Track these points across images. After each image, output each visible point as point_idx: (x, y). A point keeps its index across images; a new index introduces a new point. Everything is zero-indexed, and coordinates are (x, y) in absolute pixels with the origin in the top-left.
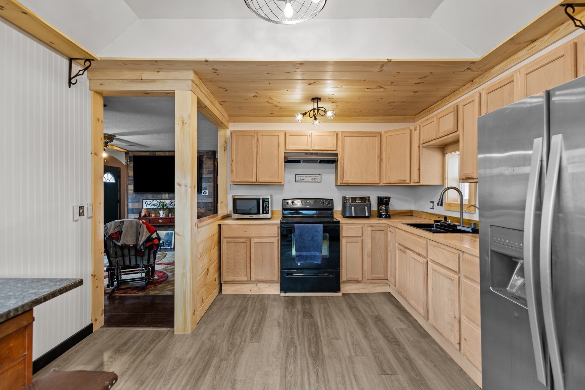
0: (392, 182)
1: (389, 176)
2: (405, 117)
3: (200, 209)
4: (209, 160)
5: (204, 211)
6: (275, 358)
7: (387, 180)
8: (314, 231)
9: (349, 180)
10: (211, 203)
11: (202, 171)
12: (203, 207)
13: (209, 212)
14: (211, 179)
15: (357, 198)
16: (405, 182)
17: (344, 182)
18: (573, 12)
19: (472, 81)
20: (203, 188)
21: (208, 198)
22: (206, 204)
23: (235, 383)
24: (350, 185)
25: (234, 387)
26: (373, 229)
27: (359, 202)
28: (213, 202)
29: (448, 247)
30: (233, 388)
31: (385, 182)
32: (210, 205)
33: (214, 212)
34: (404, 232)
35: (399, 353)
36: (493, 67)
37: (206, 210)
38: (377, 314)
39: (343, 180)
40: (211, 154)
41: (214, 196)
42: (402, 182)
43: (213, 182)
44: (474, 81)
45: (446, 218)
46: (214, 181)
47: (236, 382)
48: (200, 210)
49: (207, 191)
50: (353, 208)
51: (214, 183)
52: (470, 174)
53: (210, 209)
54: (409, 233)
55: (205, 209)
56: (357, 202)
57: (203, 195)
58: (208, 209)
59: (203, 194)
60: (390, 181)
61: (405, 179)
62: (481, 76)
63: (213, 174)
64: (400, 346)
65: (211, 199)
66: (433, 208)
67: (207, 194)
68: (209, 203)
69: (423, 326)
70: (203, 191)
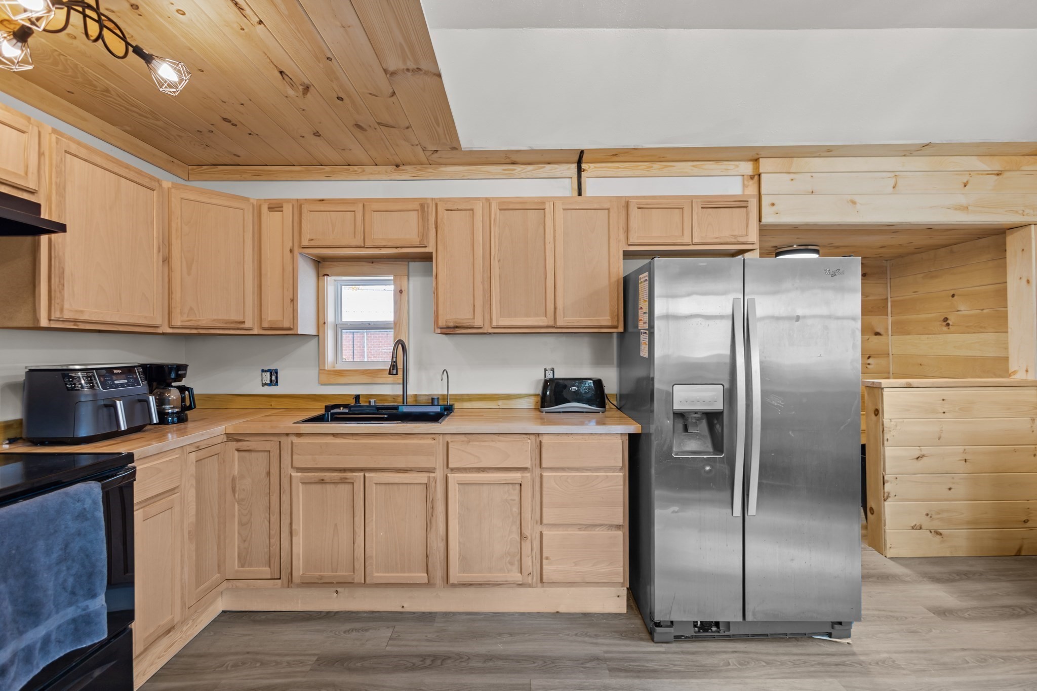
0: (203, 323)
1: (191, 309)
7: (185, 318)
9: (82, 312)
15: (115, 371)
16: (242, 326)
17: (67, 315)
19: (397, 166)
24: (82, 326)
26: (201, 454)
27: (122, 385)
29: (500, 435)
31: (179, 324)
34: (332, 437)
35: (470, 665)
39: (62, 310)
42: (232, 325)
44: (402, 167)
45: (357, 397)
50: (119, 404)
54: (355, 437)
56: (117, 386)
60: (198, 321)
61: (241, 319)
62: (419, 167)
66: (274, 383)
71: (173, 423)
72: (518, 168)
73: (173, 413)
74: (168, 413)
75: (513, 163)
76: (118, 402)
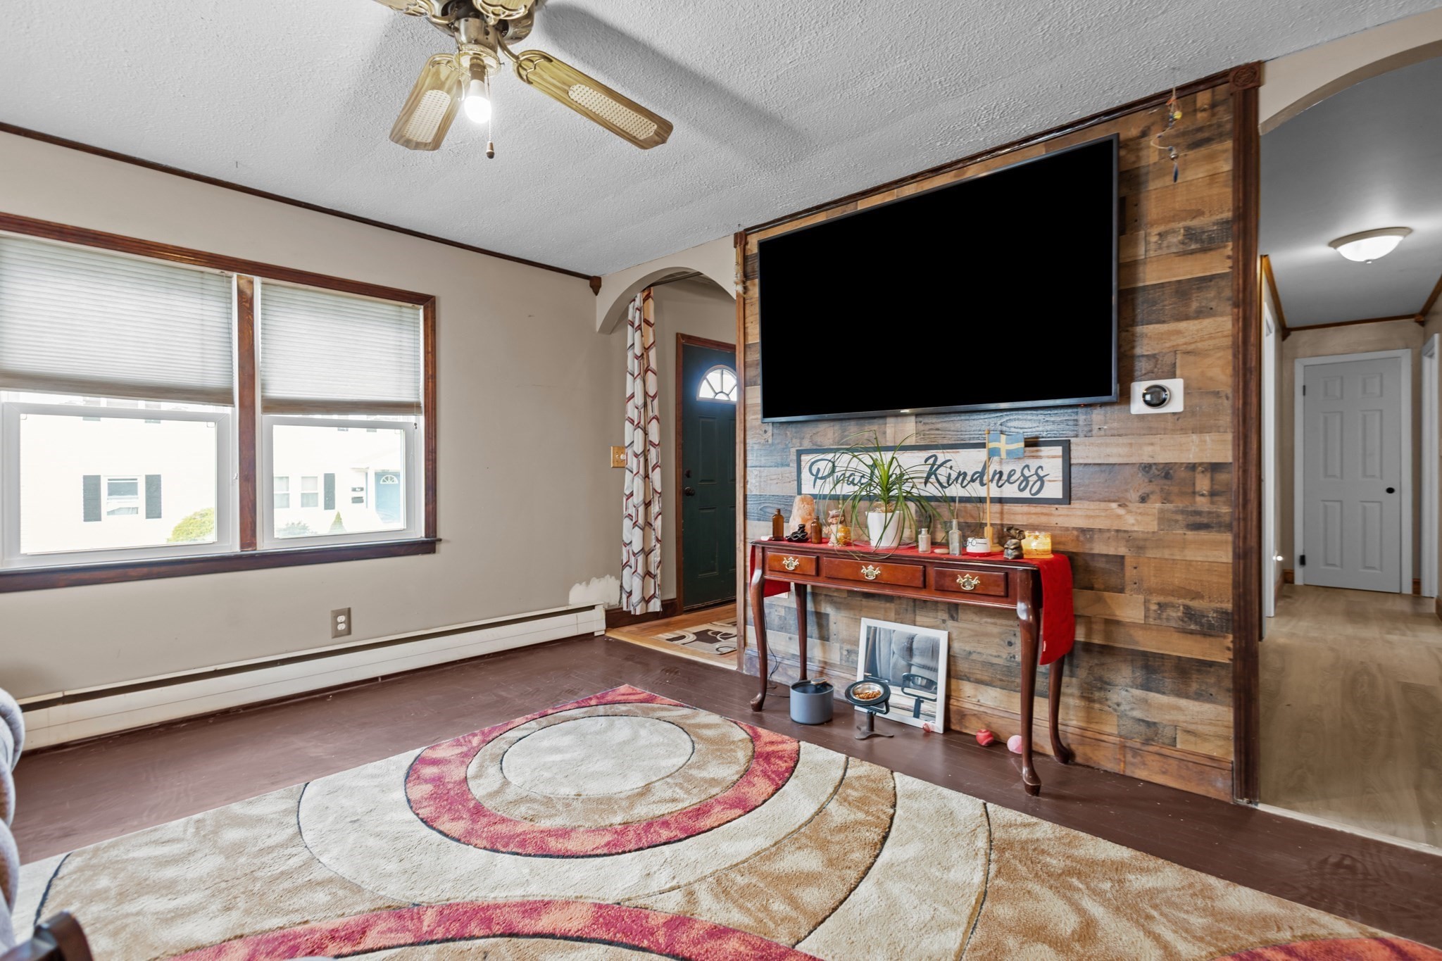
3: (1121, 511)
4: (1192, 154)
5: (1154, 526)
10: (1214, 468)
11: (1134, 243)
12: (1143, 499)
13: (1191, 535)
14: (1212, 294)
20: (1141, 366)
21: (1184, 431)
22: (1167, 476)
28: (1230, 460)
32: (1203, 483)
33: (1236, 536)
37: (1163, 519)
40: (1213, 106)
41: (1235, 412)
43: (1228, 309)
46: (1236, 305)
48: (1119, 517)
49: (1175, 386)
51: (1236, 321)
53: (1198, 513)
55: (1161, 511)
57: (1141, 417)
58: (1182, 512)
59: (1138, 406)
63: (1229, 250)
65: (1207, 437)
67: (1176, 404)
68: (1192, 467)
70: (1139, 388)
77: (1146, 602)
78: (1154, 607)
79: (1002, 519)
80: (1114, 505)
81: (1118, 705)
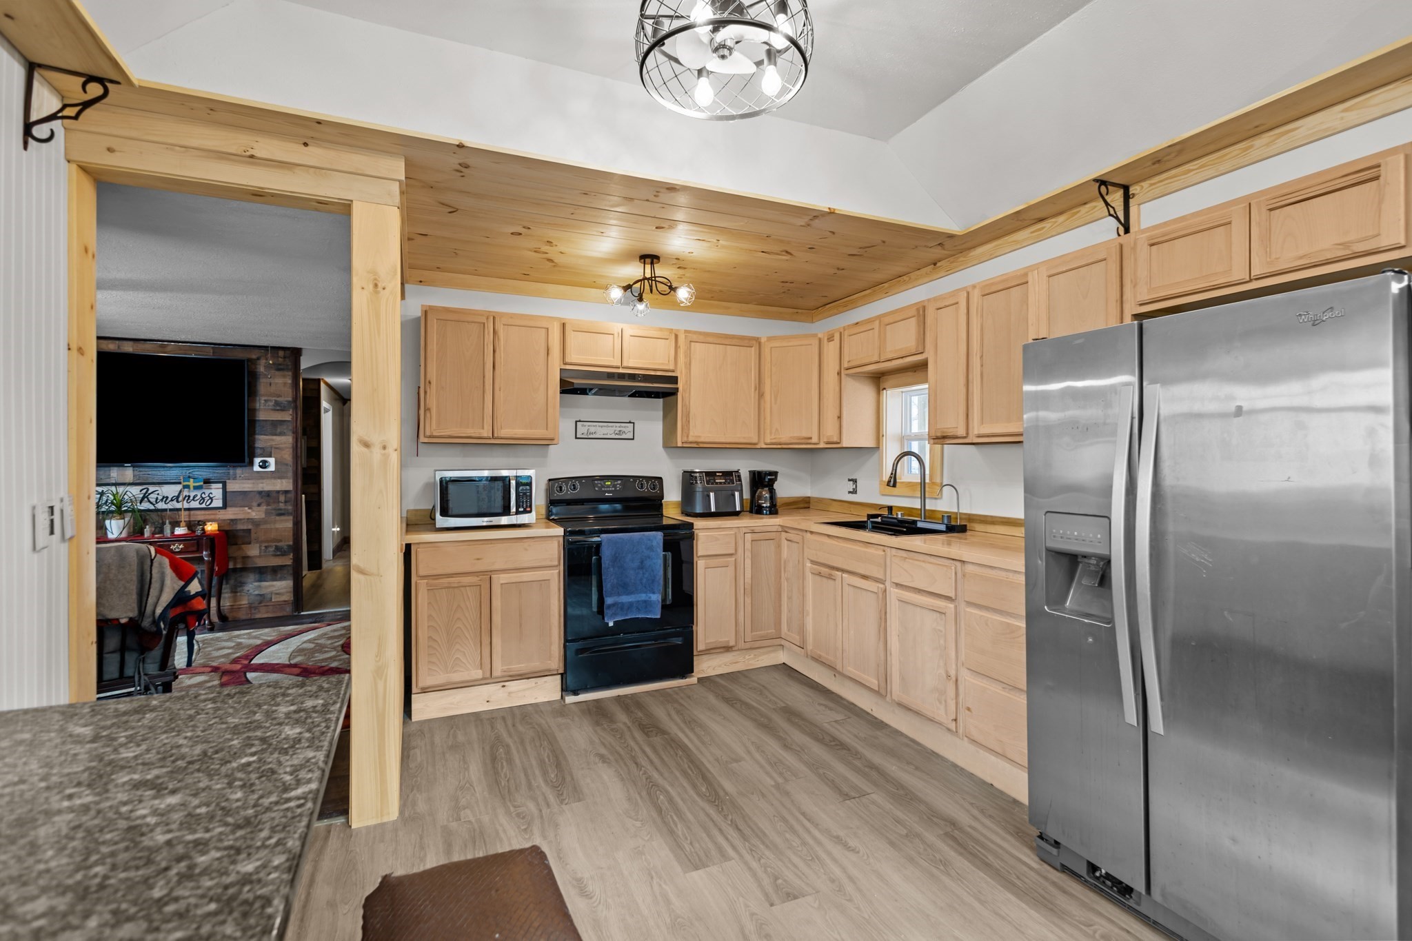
0: (783, 440)
1: (777, 430)
2: (796, 311)
3: (250, 511)
4: (277, 373)
5: (263, 516)
6: (637, 820)
7: (773, 437)
8: (644, 547)
9: (700, 437)
10: (286, 492)
11: (254, 401)
12: (259, 505)
13: (278, 518)
14: (285, 427)
15: (718, 474)
16: (810, 441)
17: (691, 439)
18: (1107, 194)
19: (935, 264)
20: (258, 451)
21: (275, 478)
22: (268, 496)
23: (583, 885)
24: (701, 445)
25: (586, 892)
26: (756, 536)
27: (721, 483)
28: (292, 489)
29: (932, 557)
30: (585, 894)
31: (768, 441)
32: (282, 498)
33: (294, 517)
34: (826, 537)
35: (854, 761)
36: (974, 247)
37: (267, 513)
38: (783, 705)
39: (688, 437)
40: (285, 357)
41: (293, 472)
42: (803, 441)
43: (291, 433)
44: (939, 264)
45: (890, 508)
46: (293, 433)
47: (585, 883)
48: (249, 513)
49: (272, 461)
50: (712, 495)
51: (293, 438)
52: (951, 430)
53: (281, 509)
54: (839, 540)
55: (266, 510)
56: (717, 483)
57: (258, 472)
58: (275, 509)
59: (256, 468)
60: (780, 438)
61: (809, 436)
62: (951, 259)
63: (291, 412)
64: (849, 750)
65: (284, 481)
66: (854, 492)
67: (272, 468)
68: (278, 492)
69: (869, 711)
70: (257, 460)
71: (766, 514)
72: (1046, 224)
73: (766, 507)
74: (763, 507)
75: (1042, 220)
76: (711, 494)
77: (260, 546)
78: (263, 548)
79: (189, 518)
80: (246, 508)
81: (248, 591)
